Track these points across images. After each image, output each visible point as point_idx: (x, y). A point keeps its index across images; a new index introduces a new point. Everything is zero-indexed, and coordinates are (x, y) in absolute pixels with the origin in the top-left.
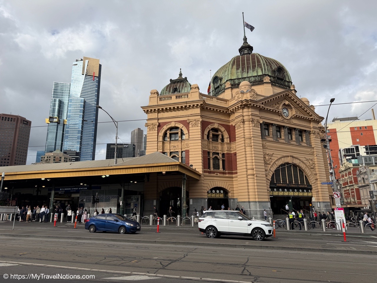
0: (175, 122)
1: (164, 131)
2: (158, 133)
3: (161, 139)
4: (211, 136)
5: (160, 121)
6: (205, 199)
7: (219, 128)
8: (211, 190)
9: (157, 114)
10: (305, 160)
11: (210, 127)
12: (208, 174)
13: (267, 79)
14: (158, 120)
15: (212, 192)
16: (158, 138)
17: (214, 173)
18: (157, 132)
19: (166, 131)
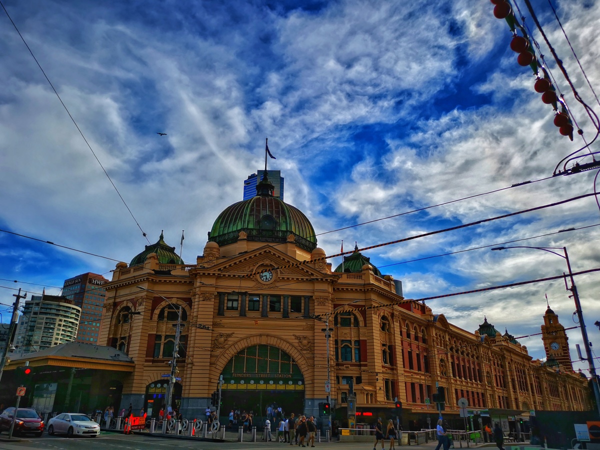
0: (127, 300)
1: (118, 311)
2: (112, 315)
3: (114, 322)
4: (166, 314)
5: (118, 300)
6: (142, 395)
7: (178, 303)
8: (156, 383)
9: (115, 292)
10: (294, 338)
11: (163, 304)
12: (151, 363)
13: (243, 235)
14: (115, 299)
15: (156, 386)
16: (111, 321)
17: (163, 361)
18: (111, 313)
19: (120, 312)
